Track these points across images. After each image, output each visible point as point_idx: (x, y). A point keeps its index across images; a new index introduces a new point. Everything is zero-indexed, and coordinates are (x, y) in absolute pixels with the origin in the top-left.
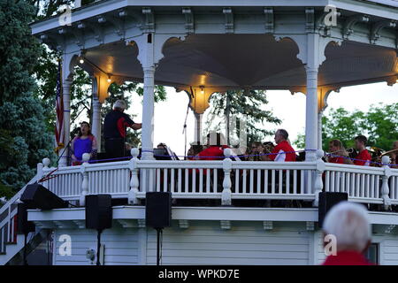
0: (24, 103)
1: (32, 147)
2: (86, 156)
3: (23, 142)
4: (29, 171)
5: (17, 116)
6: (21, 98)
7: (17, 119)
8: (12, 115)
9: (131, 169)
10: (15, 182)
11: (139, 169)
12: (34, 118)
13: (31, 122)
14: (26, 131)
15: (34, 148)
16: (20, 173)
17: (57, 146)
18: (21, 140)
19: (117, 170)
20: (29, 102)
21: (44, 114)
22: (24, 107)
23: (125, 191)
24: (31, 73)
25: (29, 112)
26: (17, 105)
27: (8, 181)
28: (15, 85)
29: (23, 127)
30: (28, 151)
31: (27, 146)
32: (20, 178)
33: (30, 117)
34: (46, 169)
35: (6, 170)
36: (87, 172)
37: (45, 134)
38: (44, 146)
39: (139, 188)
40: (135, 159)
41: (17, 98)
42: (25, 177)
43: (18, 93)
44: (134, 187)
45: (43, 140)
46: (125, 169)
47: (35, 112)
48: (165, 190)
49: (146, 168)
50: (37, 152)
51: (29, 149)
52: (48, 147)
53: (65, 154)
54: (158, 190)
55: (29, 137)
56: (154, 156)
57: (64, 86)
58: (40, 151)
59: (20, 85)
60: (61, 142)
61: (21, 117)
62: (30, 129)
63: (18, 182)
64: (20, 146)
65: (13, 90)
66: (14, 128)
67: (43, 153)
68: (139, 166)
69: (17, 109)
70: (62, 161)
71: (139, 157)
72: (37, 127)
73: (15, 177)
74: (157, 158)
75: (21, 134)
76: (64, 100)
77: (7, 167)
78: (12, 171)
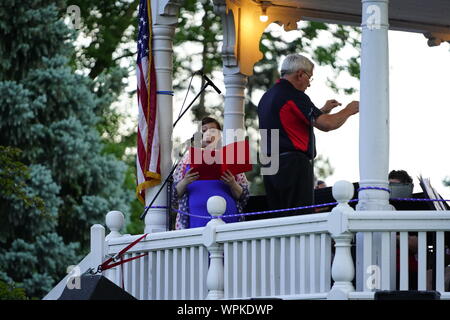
0: (47, 82)
1: (67, 190)
2: (216, 203)
3: (48, 178)
4: (62, 248)
5: (30, 114)
6: (40, 73)
7: (32, 121)
8: (19, 112)
9: (335, 234)
10: (29, 276)
11: (354, 233)
12: (73, 120)
13: (66, 129)
14: (52, 152)
15: (74, 193)
16: (40, 254)
17: (141, 179)
18: (42, 173)
19: (298, 236)
20: (59, 82)
21: (95, 110)
22: (49, 93)
23: (318, 290)
24: (62, 13)
25: (59, 107)
26: (32, 88)
27: (10, 273)
28: (25, 40)
29: (46, 142)
30: (60, 201)
31: (57, 188)
32: (41, 267)
33: (61, 117)
34: (113, 237)
35: (8, 247)
36: (221, 244)
37: (98, 158)
38: (96, 189)
39: (354, 282)
40: (342, 208)
41: (32, 73)
42: (52, 263)
43: (32, 59)
44: (341, 279)
45: (94, 174)
46: (318, 234)
47: (73, 104)
48: (422, 286)
49: (372, 232)
50: (80, 202)
51: (61, 195)
52: (106, 191)
53: (161, 201)
54: (404, 286)
55: (62, 166)
56: (392, 202)
57: (155, 29)
58: (88, 200)
59: (37, 41)
60: (152, 168)
61: (41, 116)
62: (64, 147)
63: (36, 276)
64: (39, 187)
65: (20, 53)
66: (24, 144)
67: (96, 205)
68: (354, 226)
69: (32, 98)
70: (154, 217)
71: (353, 204)
72: (79, 142)
73: (27, 263)
74: (398, 204)
75: (41, 160)
76: (158, 66)
77: (10, 241)
78: (20, 249)
